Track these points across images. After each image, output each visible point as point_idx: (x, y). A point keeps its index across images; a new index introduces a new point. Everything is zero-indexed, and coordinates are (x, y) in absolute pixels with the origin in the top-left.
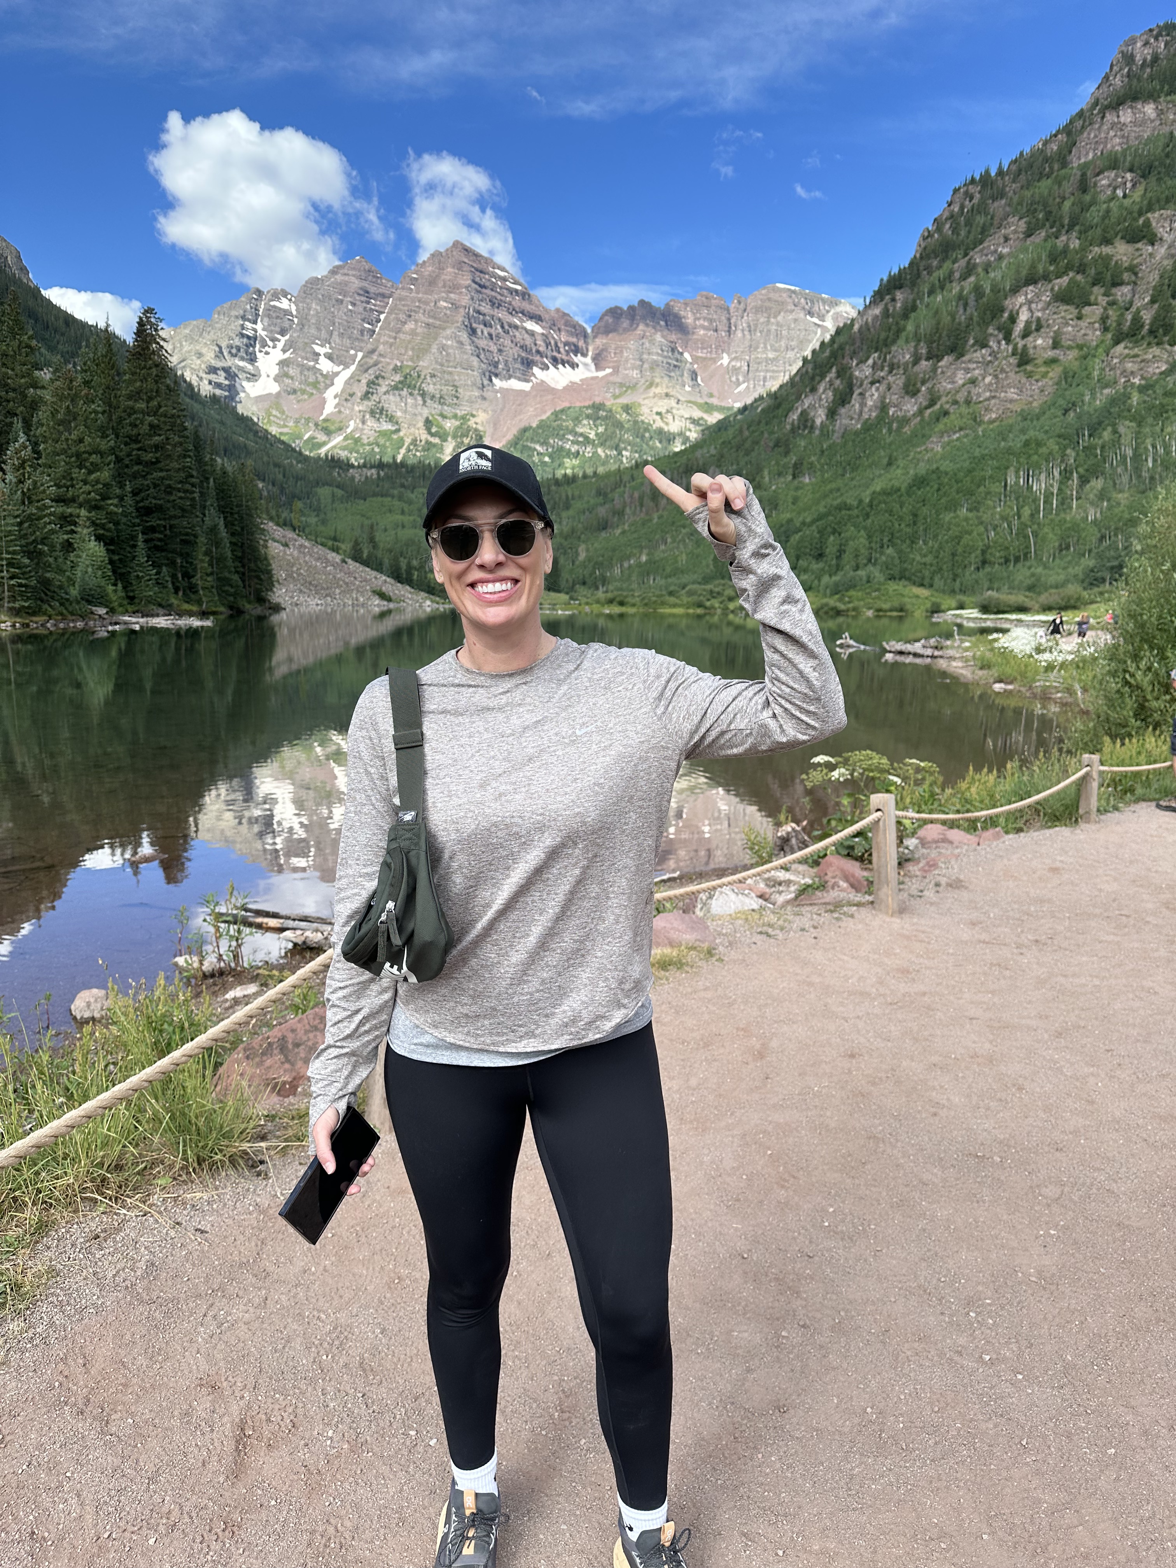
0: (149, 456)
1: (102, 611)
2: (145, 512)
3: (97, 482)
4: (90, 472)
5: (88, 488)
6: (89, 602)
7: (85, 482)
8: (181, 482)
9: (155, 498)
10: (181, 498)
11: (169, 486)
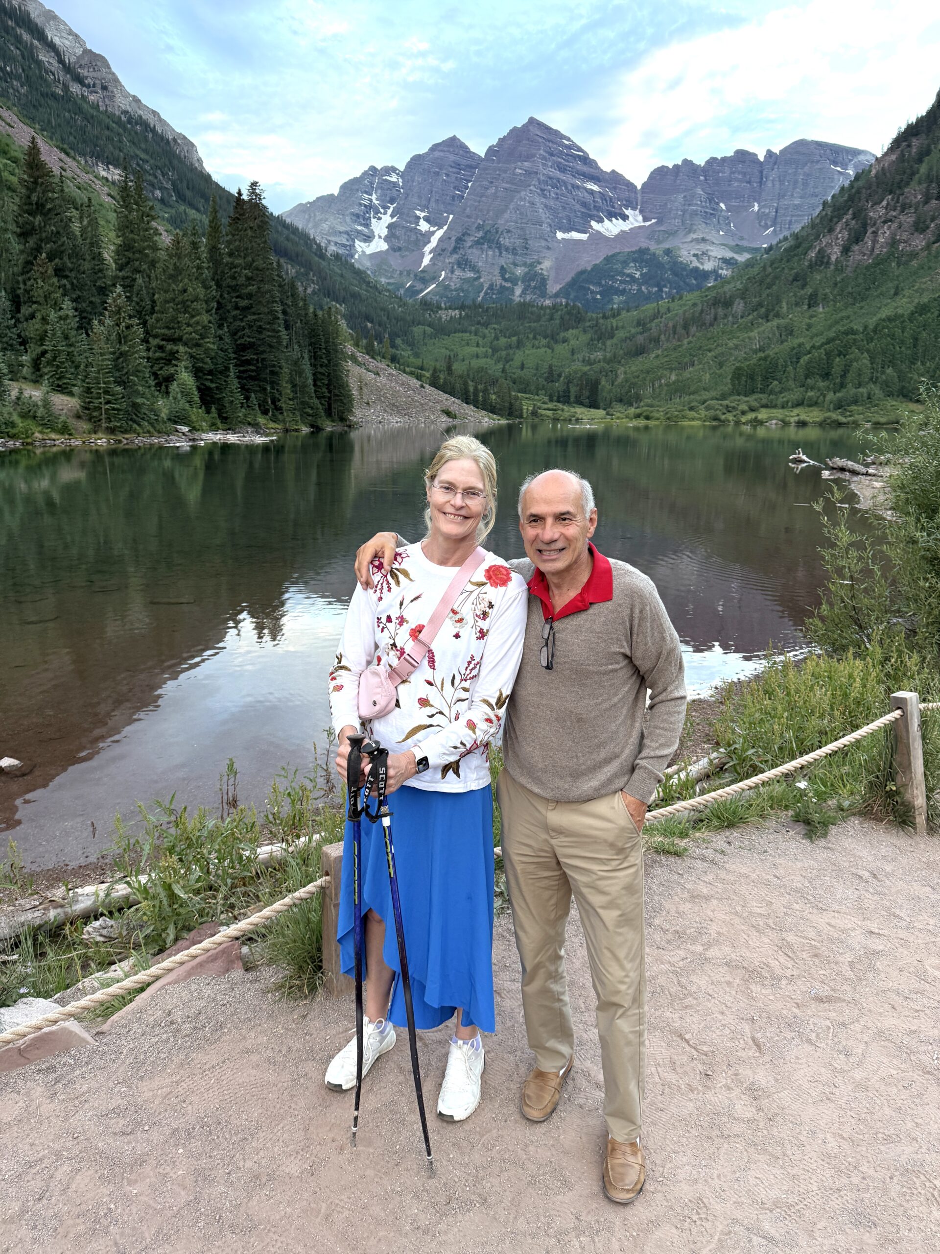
0: (244, 303)
1: (185, 429)
2: (241, 348)
3: (198, 323)
4: (193, 316)
5: (190, 329)
6: (176, 423)
7: (188, 325)
8: (269, 323)
9: (249, 337)
10: (269, 336)
11: (260, 327)
